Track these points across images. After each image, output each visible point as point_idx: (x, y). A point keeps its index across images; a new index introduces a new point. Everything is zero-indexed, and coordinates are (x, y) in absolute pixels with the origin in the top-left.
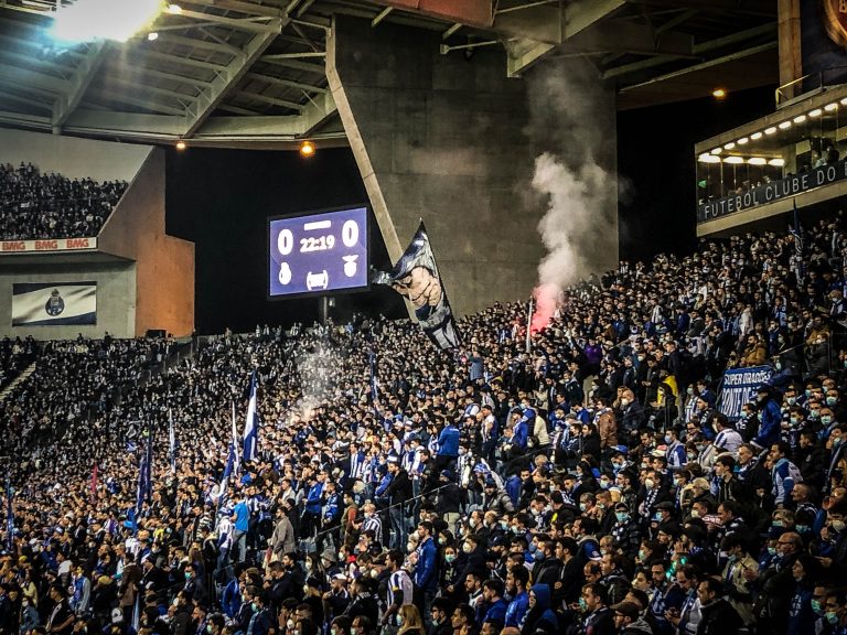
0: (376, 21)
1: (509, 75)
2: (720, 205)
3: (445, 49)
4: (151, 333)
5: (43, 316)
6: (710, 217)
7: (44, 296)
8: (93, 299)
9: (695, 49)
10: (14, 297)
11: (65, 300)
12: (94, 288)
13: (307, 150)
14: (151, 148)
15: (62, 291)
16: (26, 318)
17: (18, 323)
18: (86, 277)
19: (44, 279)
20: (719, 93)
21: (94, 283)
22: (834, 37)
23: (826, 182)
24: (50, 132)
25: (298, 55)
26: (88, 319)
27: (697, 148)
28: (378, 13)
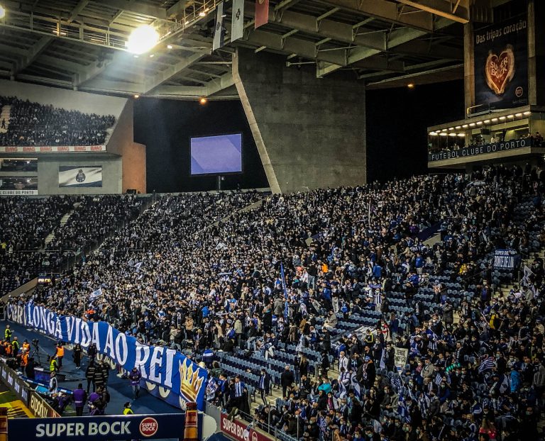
0: (257, 51)
1: (318, 76)
2: (440, 156)
3: (289, 64)
4: (129, 191)
5: (75, 182)
6: (435, 160)
7: (75, 172)
8: (100, 175)
9: (405, 69)
10: (60, 173)
11: (86, 175)
12: (100, 169)
13: (203, 101)
14: (127, 99)
15: (84, 170)
16: (66, 183)
17: (62, 186)
18: (96, 163)
19: (75, 164)
20: (410, 86)
21: (100, 167)
22: (490, 86)
23: (492, 151)
24: (72, 89)
25: (214, 63)
26: (98, 184)
27: (428, 129)
28: (259, 47)
